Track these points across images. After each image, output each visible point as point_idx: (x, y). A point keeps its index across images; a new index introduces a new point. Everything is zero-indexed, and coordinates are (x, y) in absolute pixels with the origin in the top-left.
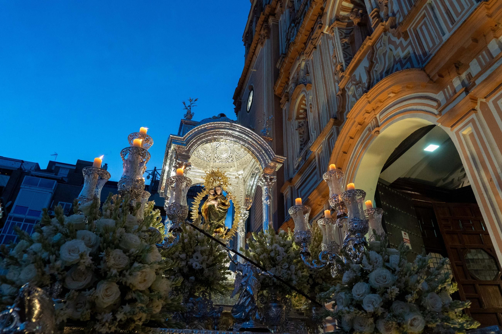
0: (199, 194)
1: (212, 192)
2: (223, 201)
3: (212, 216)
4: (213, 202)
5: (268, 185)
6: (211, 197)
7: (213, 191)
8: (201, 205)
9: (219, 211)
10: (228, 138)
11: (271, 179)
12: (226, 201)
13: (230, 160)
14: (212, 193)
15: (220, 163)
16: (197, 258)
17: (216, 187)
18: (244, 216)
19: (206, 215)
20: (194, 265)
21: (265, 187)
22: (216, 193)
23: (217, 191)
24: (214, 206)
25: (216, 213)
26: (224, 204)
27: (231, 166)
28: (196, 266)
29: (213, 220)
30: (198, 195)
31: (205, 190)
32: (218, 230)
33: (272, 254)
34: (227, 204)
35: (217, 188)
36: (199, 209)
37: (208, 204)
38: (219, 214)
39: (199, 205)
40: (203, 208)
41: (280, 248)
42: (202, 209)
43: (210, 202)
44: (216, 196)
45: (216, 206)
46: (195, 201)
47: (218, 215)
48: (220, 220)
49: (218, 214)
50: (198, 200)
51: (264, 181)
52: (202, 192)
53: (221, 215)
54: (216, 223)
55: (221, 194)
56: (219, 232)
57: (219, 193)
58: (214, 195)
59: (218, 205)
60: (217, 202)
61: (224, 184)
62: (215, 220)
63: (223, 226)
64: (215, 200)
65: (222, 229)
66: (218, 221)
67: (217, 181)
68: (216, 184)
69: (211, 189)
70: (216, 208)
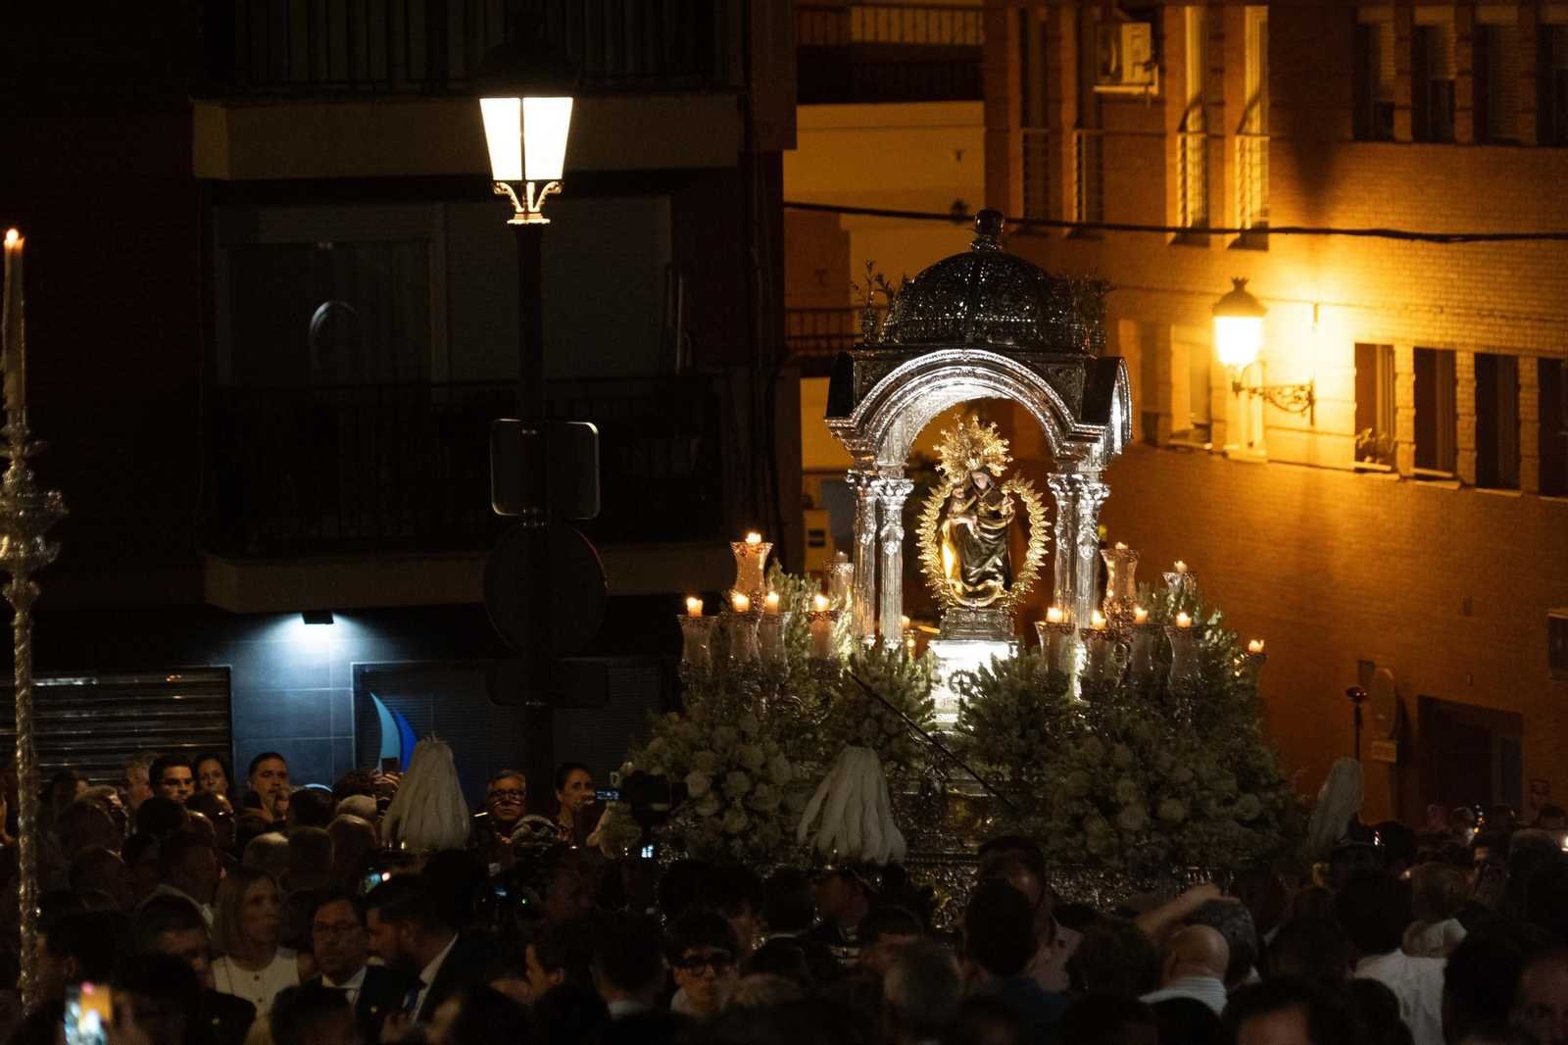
0: (933, 491)
2: (993, 509)
4: (962, 520)
5: (1067, 497)
6: (958, 507)
8: (940, 522)
9: (982, 539)
12: (1002, 506)
14: (960, 497)
17: (974, 471)
22: (974, 487)
23: (976, 483)
24: (964, 526)
29: (967, 563)
31: (947, 477)
32: (980, 588)
34: (1004, 513)
35: (976, 476)
38: (983, 546)
39: (937, 521)
42: (944, 531)
43: (957, 520)
44: (975, 498)
45: (971, 528)
46: (927, 511)
47: (980, 550)
48: (985, 561)
49: (979, 546)
50: (933, 510)
51: (1059, 488)
52: (942, 485)
53: (987, 548)
54: (975, 572)
55: (988, 486)
56: (988, 592)
57: (982, 485)
58: (968, 495)
59: (978, 524)
60: (975, 517)
61: (994, 461)
62: (971, 565)
63: (996, 573)
64: (967, 513)
65: (991, 583)
66: (977, 568)
67: (974, 456)
68: (973, 464)
69: (955, 486)
70: (972, 533)
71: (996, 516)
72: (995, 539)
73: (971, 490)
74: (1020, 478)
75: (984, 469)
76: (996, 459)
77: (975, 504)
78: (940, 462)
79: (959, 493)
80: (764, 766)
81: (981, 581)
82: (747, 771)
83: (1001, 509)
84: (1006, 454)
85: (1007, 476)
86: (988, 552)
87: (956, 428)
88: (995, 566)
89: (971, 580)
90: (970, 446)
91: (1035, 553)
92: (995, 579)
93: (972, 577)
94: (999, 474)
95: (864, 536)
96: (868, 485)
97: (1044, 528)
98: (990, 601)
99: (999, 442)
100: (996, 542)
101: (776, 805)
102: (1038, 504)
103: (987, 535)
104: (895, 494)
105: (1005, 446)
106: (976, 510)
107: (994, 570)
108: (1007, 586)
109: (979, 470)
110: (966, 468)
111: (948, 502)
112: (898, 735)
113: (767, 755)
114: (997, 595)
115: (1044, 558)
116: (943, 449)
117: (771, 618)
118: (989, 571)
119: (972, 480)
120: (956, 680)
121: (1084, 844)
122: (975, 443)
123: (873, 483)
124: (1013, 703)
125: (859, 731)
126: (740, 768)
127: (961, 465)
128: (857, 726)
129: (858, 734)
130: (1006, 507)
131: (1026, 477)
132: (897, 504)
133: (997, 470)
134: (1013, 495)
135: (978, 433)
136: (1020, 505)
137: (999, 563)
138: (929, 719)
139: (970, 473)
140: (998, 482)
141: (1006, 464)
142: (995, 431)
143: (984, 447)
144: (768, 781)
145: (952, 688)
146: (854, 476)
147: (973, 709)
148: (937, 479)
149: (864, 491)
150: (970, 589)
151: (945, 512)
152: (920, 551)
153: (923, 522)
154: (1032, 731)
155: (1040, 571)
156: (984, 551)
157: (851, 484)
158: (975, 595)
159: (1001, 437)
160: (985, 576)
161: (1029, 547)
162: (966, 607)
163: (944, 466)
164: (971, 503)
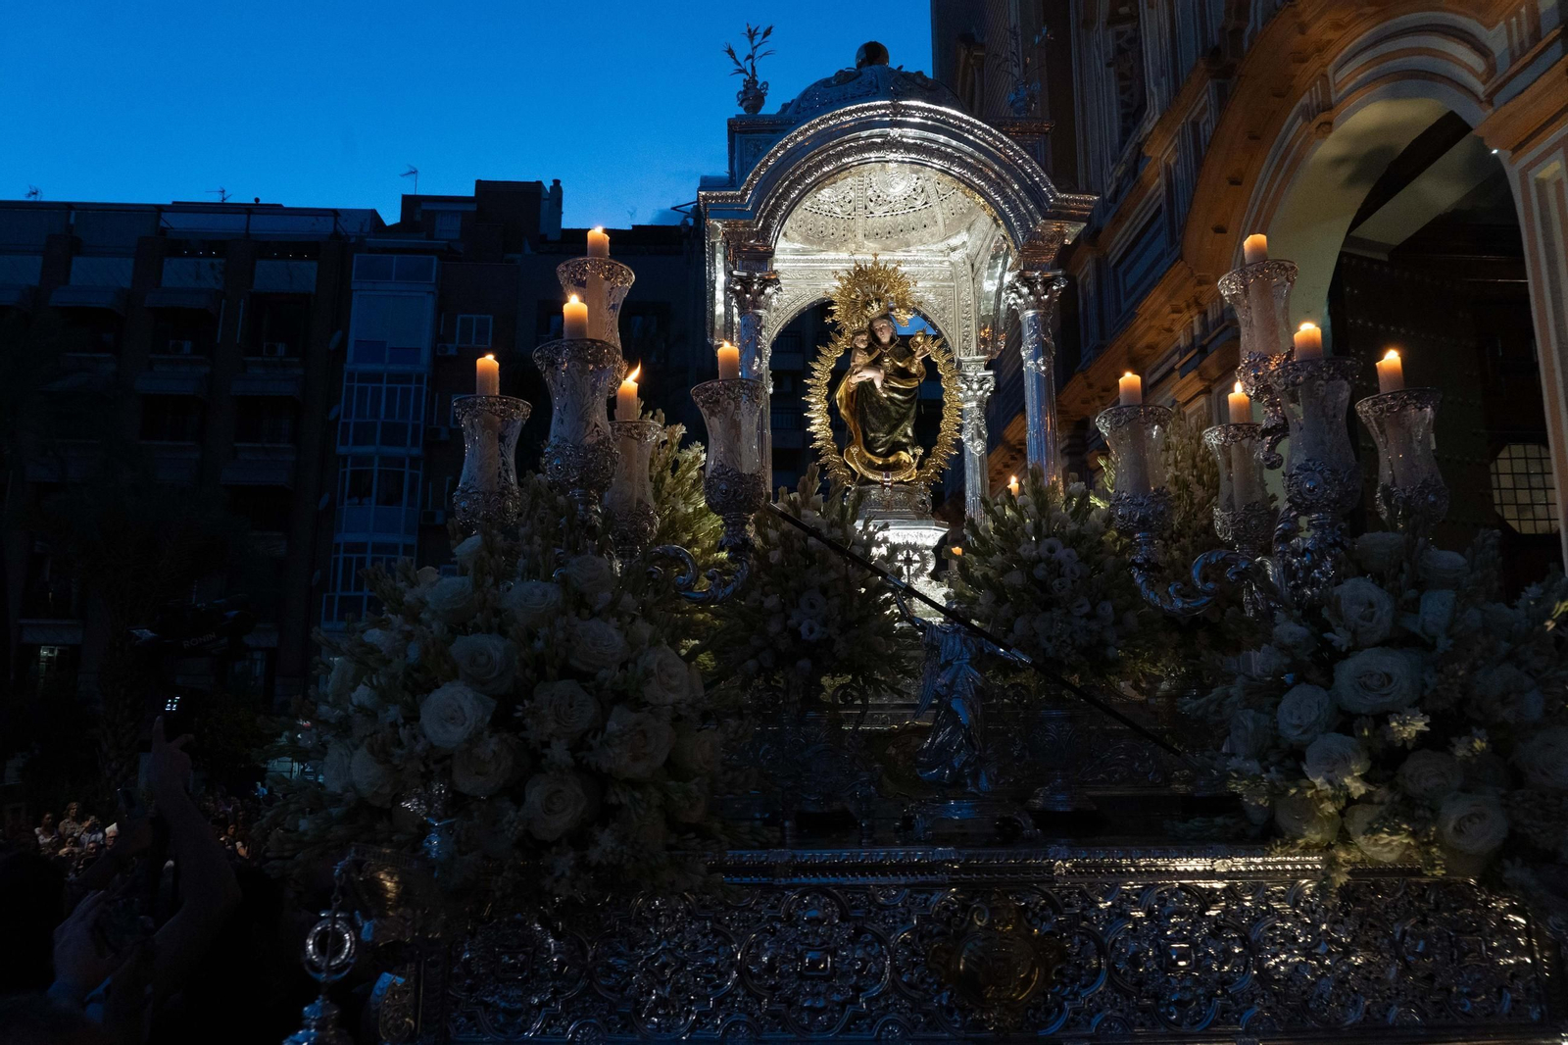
0: (824, 351)
1: (863, 341)
2: (900, 364)
3: (870, 417)
4: (868, 375)
5: (1039, 303)
6: (860, 359)
7: (865, 337)
8: (833, 386)
9: (890, 399)
10: (891, 156)
11: (1047, 283)
12: (911, 362)
13: (919, 203)
14: (862, 346)
15: (888, 218)
16: (812, 606)
17: (874, 320)
18: (981, 388)
19: (853, 414)
20: (804, 630)
21: (1030, 313)
22: (874, 341)
23: (879, 334)
24: (871, 382)
25: (881, 406)
26: (903, 374)
27: (925, 222)
28: (811, 631)
29: (873, 431)
30: (820, 354)
31: (839, 333)
32: (891, 459)
33: (1040, 572)
34: (914, 370)
35: (878, 325)
36: (830, 397)
37: (855, 380)
38: (892, 408)
39: (828, 384)
40: (840, 393)
41: (1062, 553)
42: (838, 396)
43: (859, 375)
44: (878, 351)
45: (878, 384)
46: (816, 374)
47: (889, 412)
49: (886, 409)
50: (822, 371)
51: (1026, 292)
52: (833, 342)
53: (897, 412)
54: (884, 439)
56: (898, 466)
58: (869, 350)
59: (885, 381)
60: (882, 371)
61: (900, 307)
62: (880, 432)
63: (906, 444)
64: (875, 364)
65: (904, 456)
66: (889, 433)
67: (878, 299)
69: (857, 333)
70: (880, 391)
72: (904, 402)
76: (902, 306)
81: (892, 451)
86: (898, 417)
88: (906, 435)
89: (880, 450)
91: (951, 423)
92: (906, 451)
93: (880, 447)
100: (907, 406)
102: (950, 367)
103: (896, 395)
107: (904, 440)
118: (899, 442)
127: (858, 312)
130: (917, 363)
137: (910, 432)
149: (754, 301)
150: (879, 461)
151: (841, 371)
156: (894, 414)
158: (887, 468)
160: (896, 447)
161: (941, 417)
162: (876, 483)
163: (835, 318)
164: (874, 356)
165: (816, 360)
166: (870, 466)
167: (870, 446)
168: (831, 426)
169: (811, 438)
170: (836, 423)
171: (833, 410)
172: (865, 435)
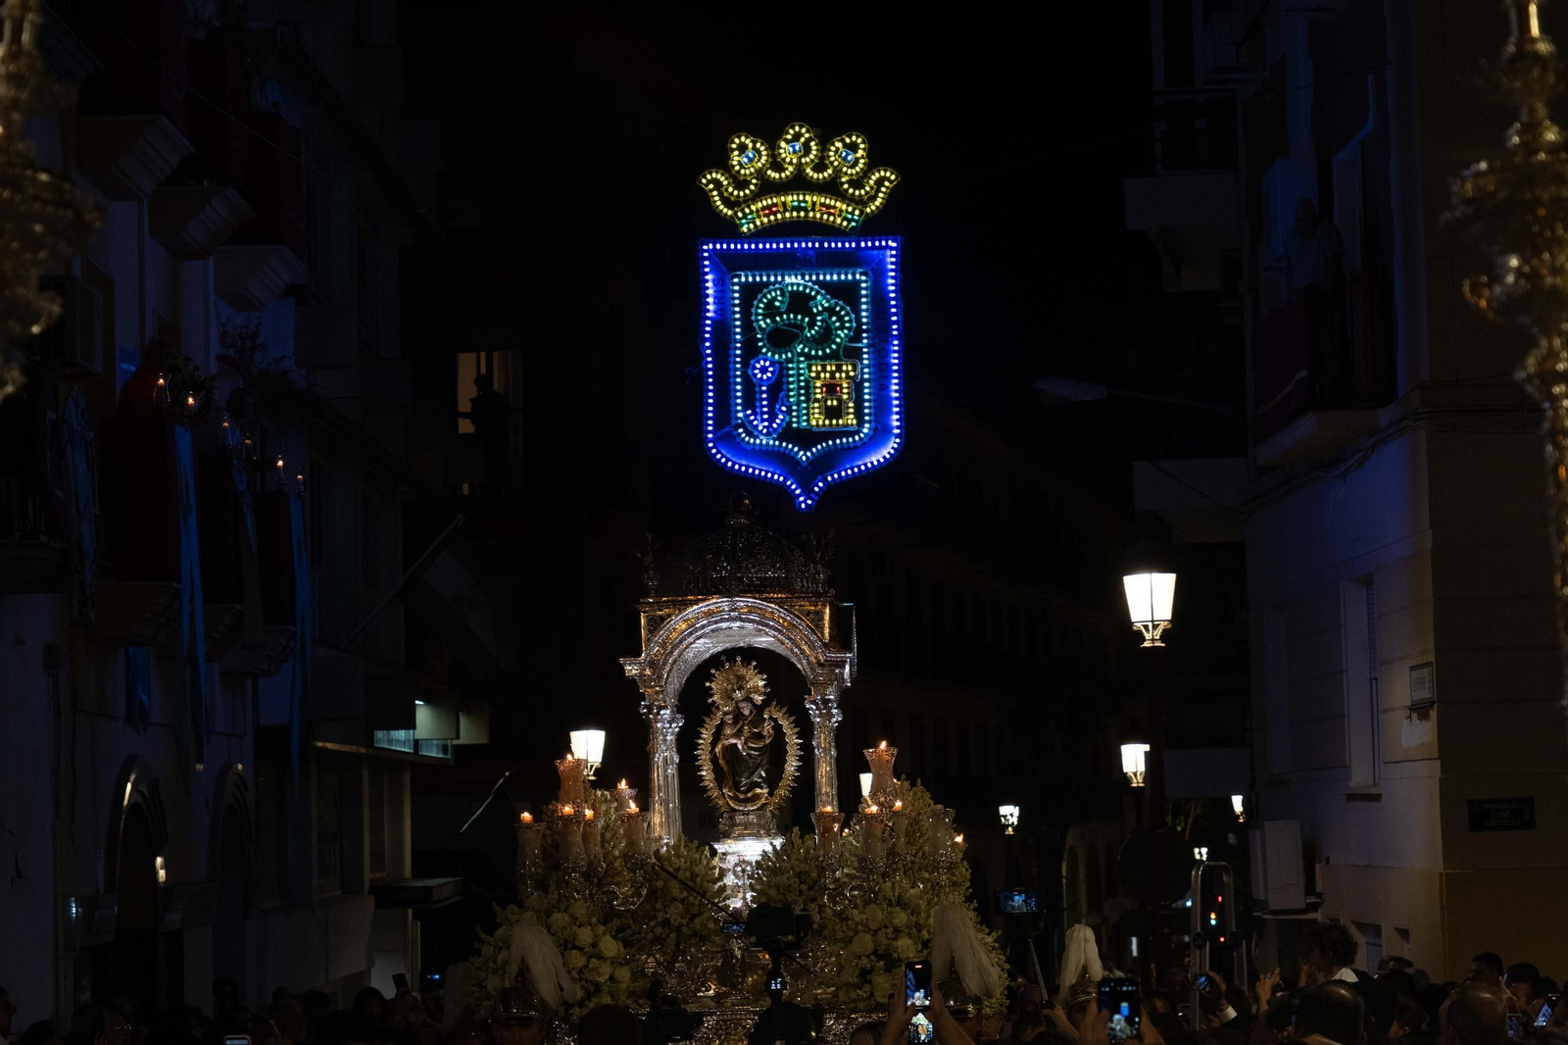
0: (707, 720)
2: (756, 730)
4: (733, 741)
6: (728, 731)
7: (731, 716)
8: (714, 744)
9: (748, 754)
14: (729, 722)
17: (739, 701)
19: (727, 762)
23: (742, 710)
24: (736, 744)
25: (743, 759)
29: (739, 776)
30: (705, 721)
31: (718, 708)
32: (749, 795)
34: (765, 733)
35: (742, 705)
36: (712, 751)
37: (727, 743)
38: (750, 761)
39: (711, 743)
40: (718, 750)
42: (716, 752)
43: (728, 741)
44: (741, 723)
45: (740, 747)
46: (703, 736)
47: (748, 764)
48: (753, 773)
49: (747, 761)
50: (706, 735)
51: (814, 707)
52: (714, 714)
53: (754, 763)
55: (751, 712)
56: (757, 797)
57: (746, 712)
58: (736, 720)
59: (745, 743)
60: (743, 738)
61: (755, 692)
62: (743, 776)
63: (761, 783)
64: (737, 735)
65: (758, 791)
66: (748, 777)
67: (740, 688)
68: (738, 695)
69: (725, 714)
70: (742, 749)
71: (759, 736)
72: (759, 756)
73: (738, 716)
74: (776, 706)
75: (748, 699)
76: (756, 690)
77: (742, 727)
78: (712, 696)
79: (729, 719)
80: (594, 945)
81: (749, 790)
82: (581, 949)
83: (763, 730)
84: (765, 686)
85: (766, 703)
86: (754, 766)
87: (723, 667)
88: (761, 777)
90: (736, 681)
91: (792, 765)
92: (762, 788)
94: (760, 703)
95: (657, 755)
96: (658, 713)
97: (798, 744)
98: (759, 805)
99: (759, 676)
100: (761, 758)
101: (607, 977)
102: (793, 725)
103: (753, 752)
104: (671, 727)
105: (763, 680)
106: (742, 732)
107: (760, 780)
108: (771, 794)
109: (743, 700)
110: (733, 699)
111: (720, 728)
112: (699, 914)
113: (596, 936)
114: (763, 801)
115: (799, 768)
116: (713, 685)
117: (590, 824)
118: (756, 782)
119: (738, 708)
120: (739, 869)
121: (872, 995)
122: (741, 678)
123: (662, 712)
124: (795, 882)
125: (667, 913)
126: (575, 947)
127: (728, 696)
128: (665, 909)
129: (668, 916)
130: (767, 728)
131: (780, 705)
132: (672, 734)
133: (759, 699)
134: (771, 718)
135: (743, 671)
136: (778, 728)
137: (764, 774)
138: (724, 900)
139: (737, 703)
140: (759, 709)
141: (765, 694)
142: (755, 668)
143: (747, 682)
144: (600, 957)
145: (737, 877)
146: (646, 706)
147: (761, 889)
148: (709, 710)
149: (655, 719)
150: (742, 797)
151: (717, 736)
152: (699, 768)
153: (700, 745)
154: (813, 905)
155: (796, 779)
156: (751, 765)
157: (644, 714)
158: (746, 801)
159: (760, 673)
160: (753, 786)
161: (786, 761)
162: (739, 811)
163: (715, 698)
164: (738, 726)
165: (704, 727)
166: (735, 799)
167: (736, 786)
168: (714, 771)
169: (701, 779)
170: (717, 769)
171: (714, 760)
172: (734, 779)
